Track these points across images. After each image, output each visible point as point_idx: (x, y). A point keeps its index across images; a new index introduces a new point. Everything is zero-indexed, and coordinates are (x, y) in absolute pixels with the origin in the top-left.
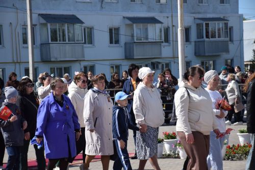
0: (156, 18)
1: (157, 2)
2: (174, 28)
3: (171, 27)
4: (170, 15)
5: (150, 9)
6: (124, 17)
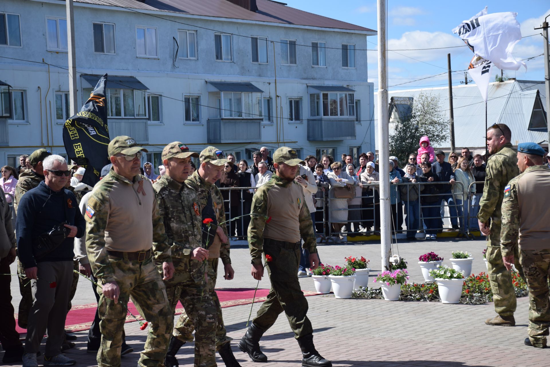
0: (254, 83)
1: (253, 61)
2: (279, 100)
3: (273, 97)
4: (272, 80)
5: (244, 71)
6: (206, 82)
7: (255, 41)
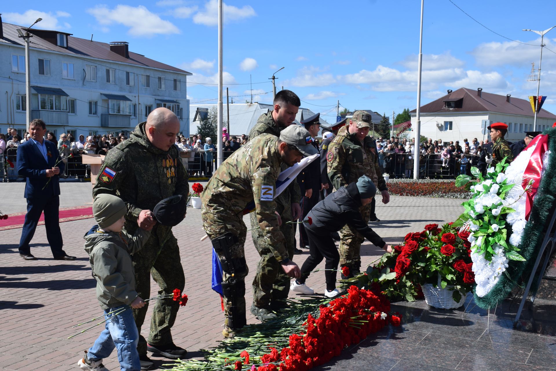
0: (127, 96)
1: (127, 84)
2: (140, 105)
3: (137, 104)
4: (137, 95)
5: (121, 89)
6: (101, 94)
7: (128, 74)
